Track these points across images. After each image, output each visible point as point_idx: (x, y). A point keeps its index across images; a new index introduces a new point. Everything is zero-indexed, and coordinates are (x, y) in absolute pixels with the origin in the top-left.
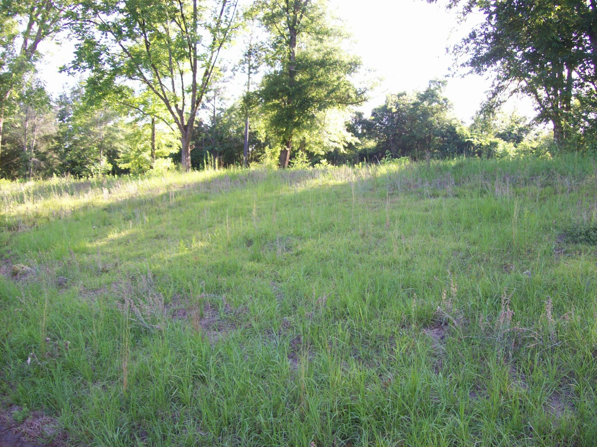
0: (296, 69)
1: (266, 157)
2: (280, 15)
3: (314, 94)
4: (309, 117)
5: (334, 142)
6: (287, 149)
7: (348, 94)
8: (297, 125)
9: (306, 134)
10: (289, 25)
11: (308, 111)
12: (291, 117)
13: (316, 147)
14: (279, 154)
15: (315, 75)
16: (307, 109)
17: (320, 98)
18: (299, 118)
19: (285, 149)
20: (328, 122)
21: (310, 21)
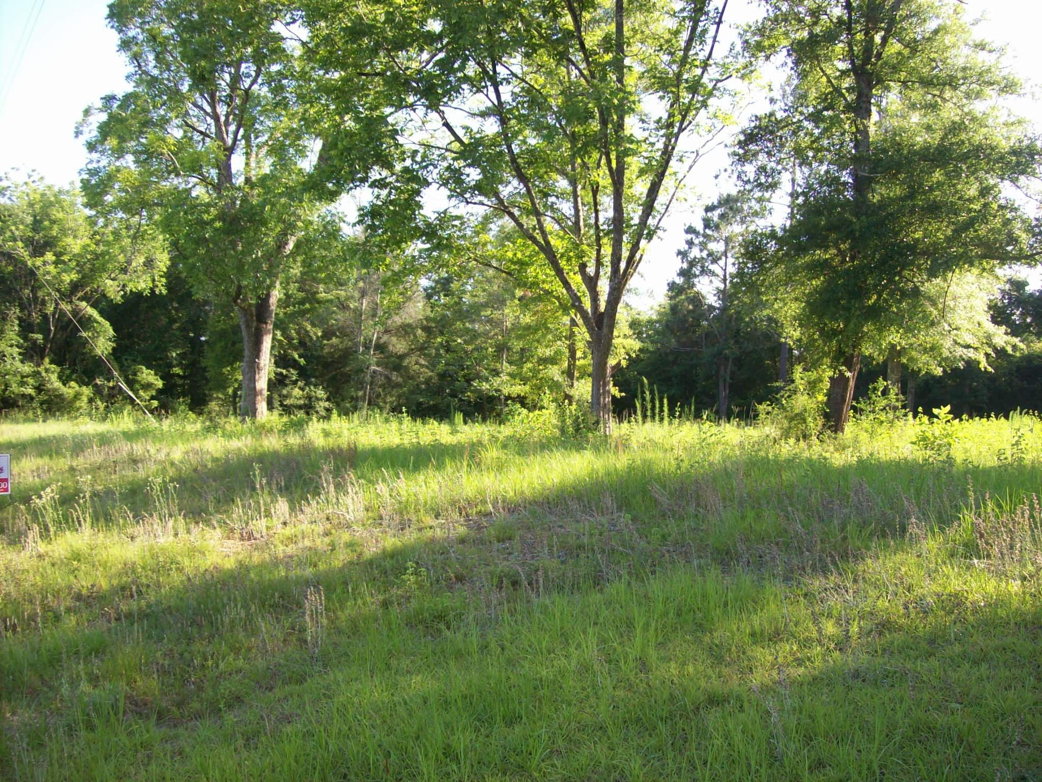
0: (874, 170)
1: (795, 392)
2: (830, 37)
3: (918, 235)
4: (904, 294)
5: (968, 347)
6: (848, 374)
7: (1010, 231)
8: (874, 314)
9: (894, 337)
10: (852, 63)
11: (901, 277)
12: (860, 293)
13: (925, 358)
14: (826, 385)
15: (921, 185)
16: (899, 273)
17: (935, 244)
18: (880, 296)
19: (841, 374)
20: (952, 304)
21: (906, 52)
